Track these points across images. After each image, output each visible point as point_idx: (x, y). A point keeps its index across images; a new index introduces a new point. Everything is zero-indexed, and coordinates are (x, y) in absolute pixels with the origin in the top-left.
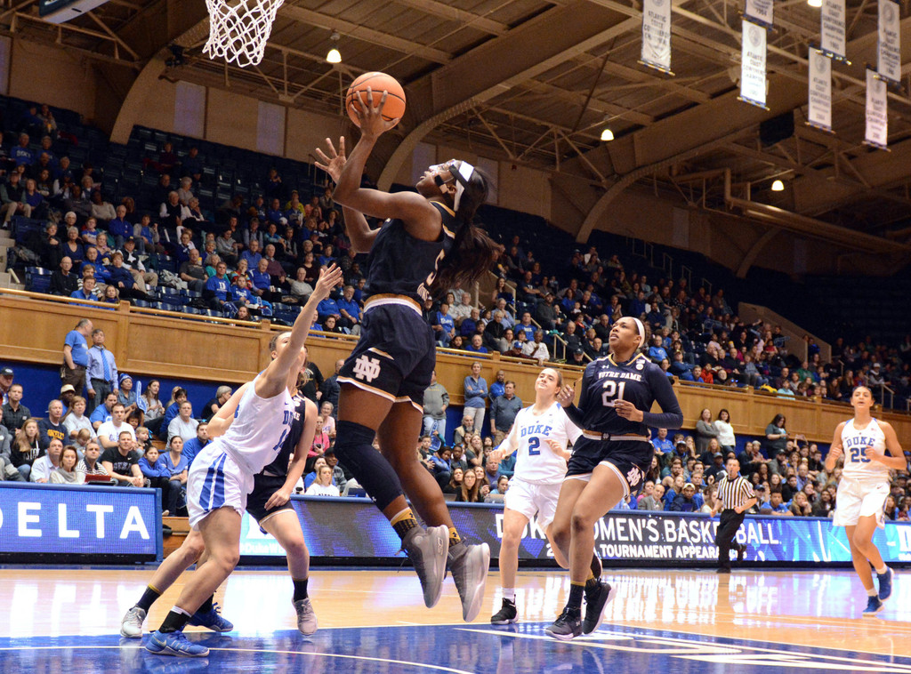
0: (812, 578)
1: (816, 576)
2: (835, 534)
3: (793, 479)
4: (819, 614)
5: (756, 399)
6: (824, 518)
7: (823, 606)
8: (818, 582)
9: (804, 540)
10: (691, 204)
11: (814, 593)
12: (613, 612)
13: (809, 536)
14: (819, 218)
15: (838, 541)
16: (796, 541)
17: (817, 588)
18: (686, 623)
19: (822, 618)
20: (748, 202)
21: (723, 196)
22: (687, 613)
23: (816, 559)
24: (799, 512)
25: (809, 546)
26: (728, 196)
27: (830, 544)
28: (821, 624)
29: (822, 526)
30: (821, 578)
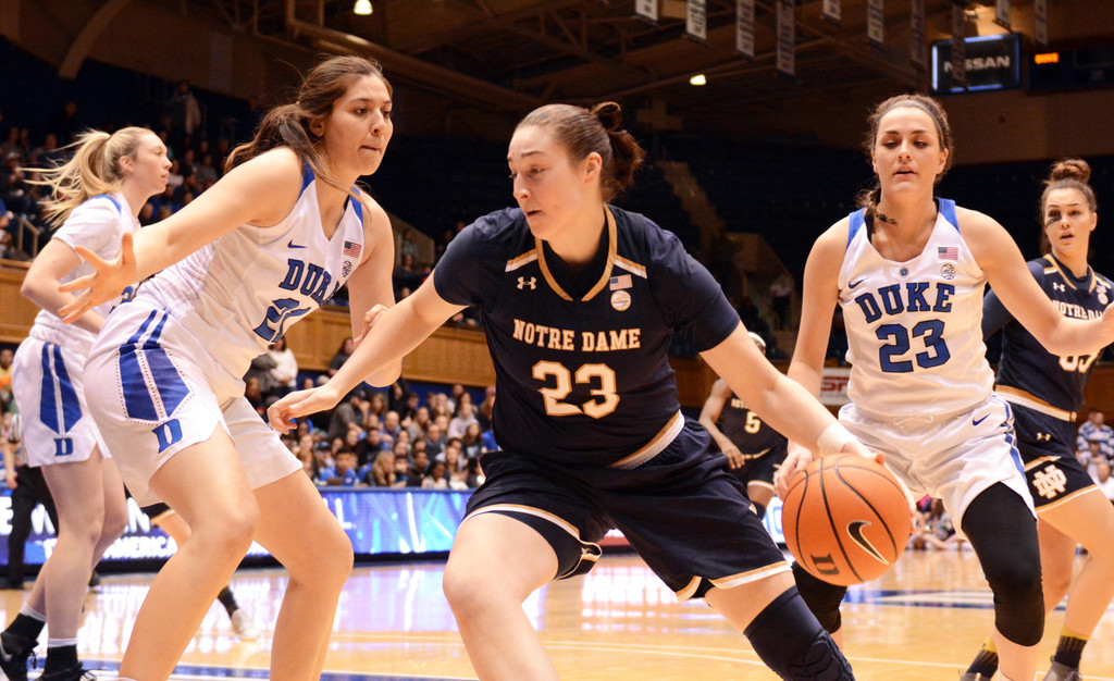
0: (398, 576)
1: (404, 573)
2: (432, 512)
3: (374, 433)
4: (407, 626)
5: (326, 318)
6: (417, 489)
7: (414, 616)
8: (408, 582)
9: (388, 520)
10: (236, 26)
11: (401, 597)
12: (102, 640)
13: (395, 516)
14: (423, 56)
15: (436, 521)
16: (376, 524)
17: (405, 591)
18: (214, 651)
19: (411, 633)
20: (320, 29)
21: (282, 17)
22: (215, 638)
23: (405, 549)
24: (383, 481)
25: (395, 531)
26: (291, 19)
27: (425, 526)
28: (411, 641)
29: (414, 500)
30: (411, 575)
